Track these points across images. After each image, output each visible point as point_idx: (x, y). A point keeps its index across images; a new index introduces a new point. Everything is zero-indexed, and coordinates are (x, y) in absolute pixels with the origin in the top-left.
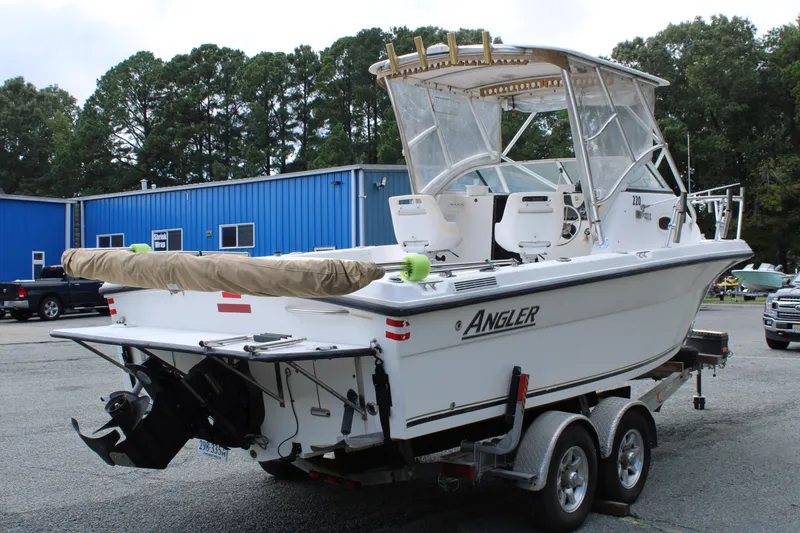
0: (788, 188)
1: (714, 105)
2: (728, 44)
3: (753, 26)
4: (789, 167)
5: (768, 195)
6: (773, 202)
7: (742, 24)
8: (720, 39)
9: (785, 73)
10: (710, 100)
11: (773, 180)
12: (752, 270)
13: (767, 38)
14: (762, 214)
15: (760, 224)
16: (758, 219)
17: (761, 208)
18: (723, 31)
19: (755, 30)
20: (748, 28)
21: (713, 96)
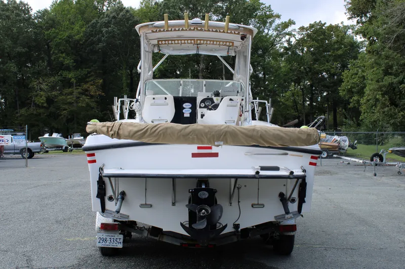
0: (49, 94)
1: (10, 47)
2: (18, 15)
3: (30, 7)
4: (49, 83)
5: (39, 97)
6: (42, 101)
7: (25, 5)
8: (13, 12)
9: (47, 34)
10: (8, 45)
11: (41, 89)
12: (48, 137)
13: (36, 15)
14: (36, 107)
15: (35, 113)
16: (34, 110)
17: (35, 104)
18: (14, 7)
19: (32, 9)
20: (28, 7)
21: (9, 42)
